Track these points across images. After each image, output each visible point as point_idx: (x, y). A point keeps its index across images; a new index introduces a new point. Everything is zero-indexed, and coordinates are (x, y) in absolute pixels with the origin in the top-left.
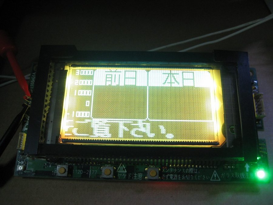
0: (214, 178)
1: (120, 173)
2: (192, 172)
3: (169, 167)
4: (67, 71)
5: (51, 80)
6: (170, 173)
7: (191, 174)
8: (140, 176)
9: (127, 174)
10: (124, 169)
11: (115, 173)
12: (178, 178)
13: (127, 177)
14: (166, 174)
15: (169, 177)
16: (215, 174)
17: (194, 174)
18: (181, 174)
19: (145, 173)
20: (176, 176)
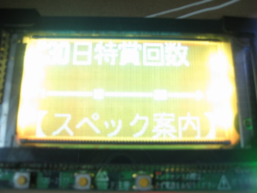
0: (222, 186)
1: (100, 182)
2: (194, 178)
3: (164, 173)
4: (25, 44)
5: (5, 57)
6: (165, 180)
7: (192, 181)
8: (127, 184)
9: (109, 182)
10: (105, 177)
11: (93, 181)
12: (176, 186)
13: (109, 187)
14: (160, 181)
15: (164, 186)
16: (224, 180)
17: (196, 181)
18: (180, 181)
19: (133, 181)
20: (173, 184)
